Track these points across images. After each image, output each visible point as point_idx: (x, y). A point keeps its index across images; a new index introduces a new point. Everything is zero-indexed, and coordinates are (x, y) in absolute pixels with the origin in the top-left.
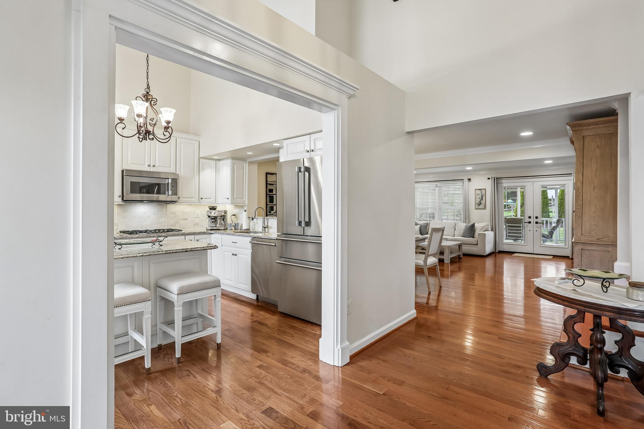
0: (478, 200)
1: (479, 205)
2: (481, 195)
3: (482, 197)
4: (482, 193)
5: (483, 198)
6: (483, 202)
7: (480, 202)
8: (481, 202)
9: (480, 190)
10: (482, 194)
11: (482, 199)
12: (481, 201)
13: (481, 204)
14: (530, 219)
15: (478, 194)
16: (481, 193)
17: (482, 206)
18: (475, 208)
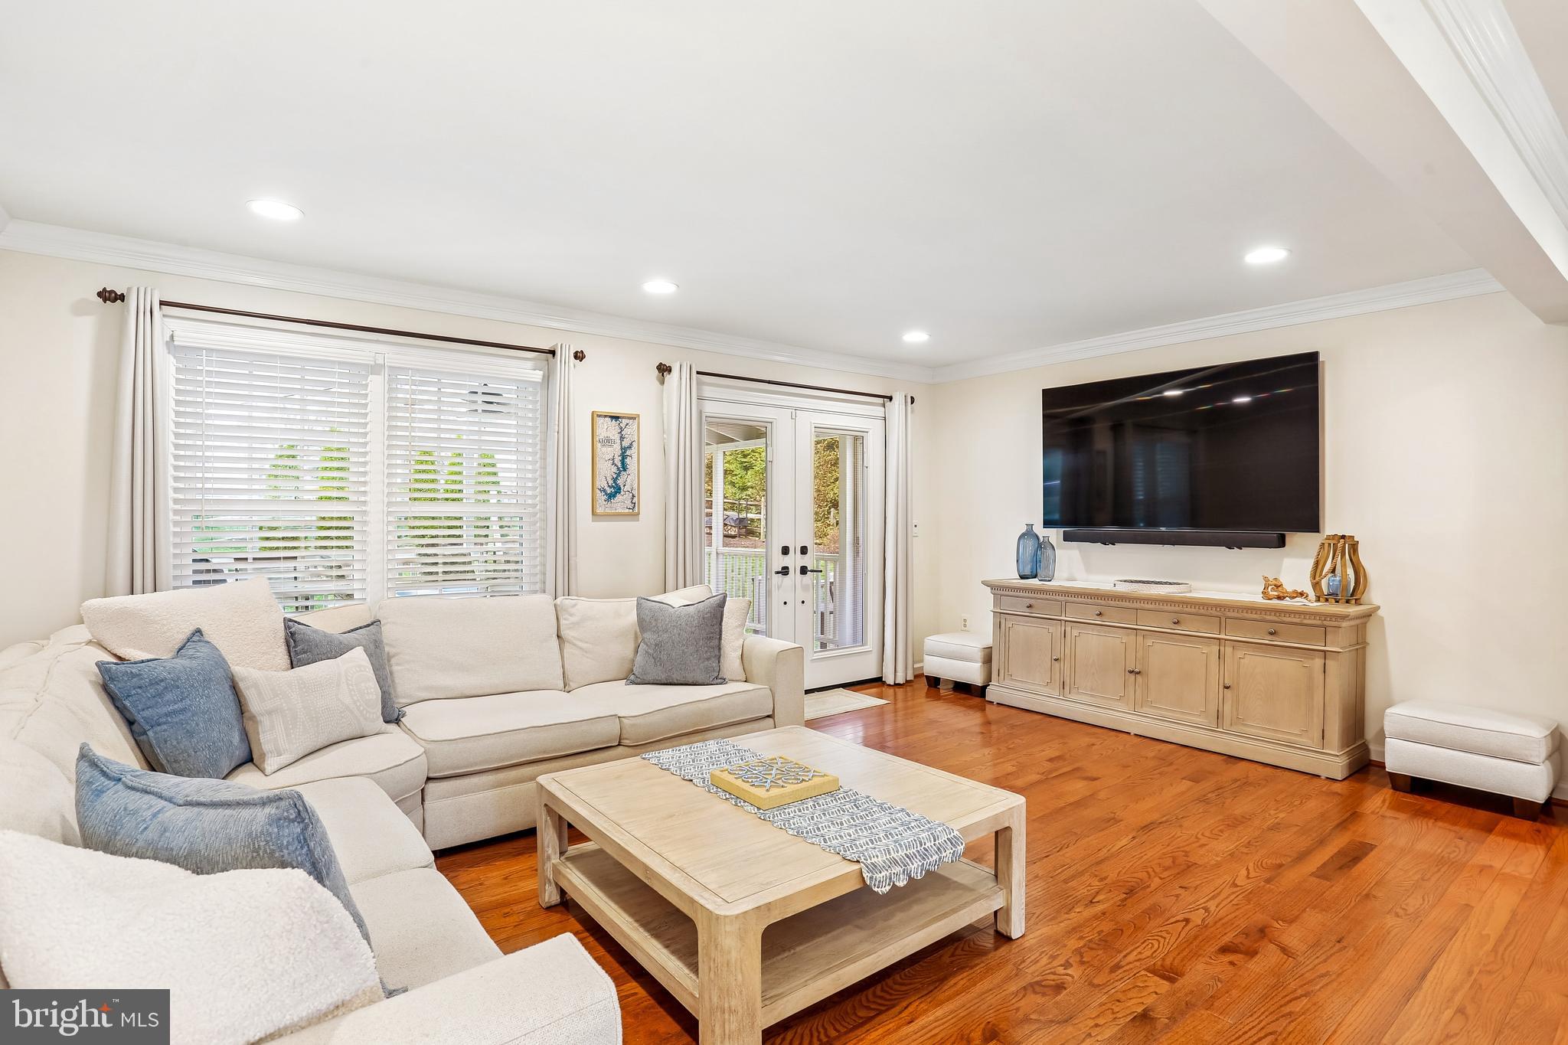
0: (607, 471)
1: (611, 496)
2: (617, 447)
3: (624, 457)
4: (622, 438)
5: (628, 460)
6: (627, 481)
7: (615, 480)
8: (620, 482)
9: (616, 418)
10: (626, 444)
11: (624, 468)
12: (618, 475)
13: (618, 490)
14: (787, 557)
15: (608, 441)
16: (617, 437)
17: (621, 503)
18: (594, 513)
